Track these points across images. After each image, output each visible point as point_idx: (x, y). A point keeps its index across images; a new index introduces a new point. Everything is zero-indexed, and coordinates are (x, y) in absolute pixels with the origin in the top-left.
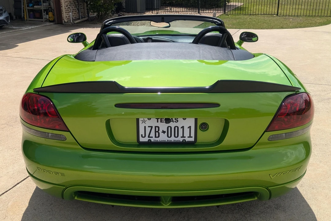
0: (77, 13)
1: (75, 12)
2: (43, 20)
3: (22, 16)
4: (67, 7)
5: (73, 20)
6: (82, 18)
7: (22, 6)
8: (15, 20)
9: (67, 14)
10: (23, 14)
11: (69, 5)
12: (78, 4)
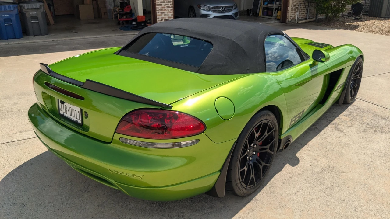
0: (306, 13)
1: (302, 13)
2: (273, 18)
3: (258, 13)
4: (295, 7)
5: (299, 20)
6: (309, 19)
7: (260, 4)
8: (251, 16)
9: (293, 14)
10: (258, 11)
11: (297, 5)
12: (308, 5)
